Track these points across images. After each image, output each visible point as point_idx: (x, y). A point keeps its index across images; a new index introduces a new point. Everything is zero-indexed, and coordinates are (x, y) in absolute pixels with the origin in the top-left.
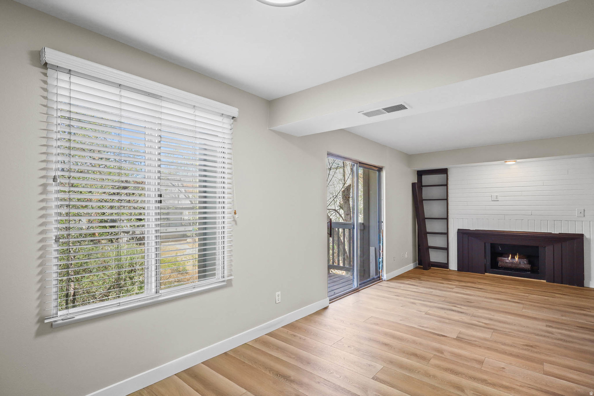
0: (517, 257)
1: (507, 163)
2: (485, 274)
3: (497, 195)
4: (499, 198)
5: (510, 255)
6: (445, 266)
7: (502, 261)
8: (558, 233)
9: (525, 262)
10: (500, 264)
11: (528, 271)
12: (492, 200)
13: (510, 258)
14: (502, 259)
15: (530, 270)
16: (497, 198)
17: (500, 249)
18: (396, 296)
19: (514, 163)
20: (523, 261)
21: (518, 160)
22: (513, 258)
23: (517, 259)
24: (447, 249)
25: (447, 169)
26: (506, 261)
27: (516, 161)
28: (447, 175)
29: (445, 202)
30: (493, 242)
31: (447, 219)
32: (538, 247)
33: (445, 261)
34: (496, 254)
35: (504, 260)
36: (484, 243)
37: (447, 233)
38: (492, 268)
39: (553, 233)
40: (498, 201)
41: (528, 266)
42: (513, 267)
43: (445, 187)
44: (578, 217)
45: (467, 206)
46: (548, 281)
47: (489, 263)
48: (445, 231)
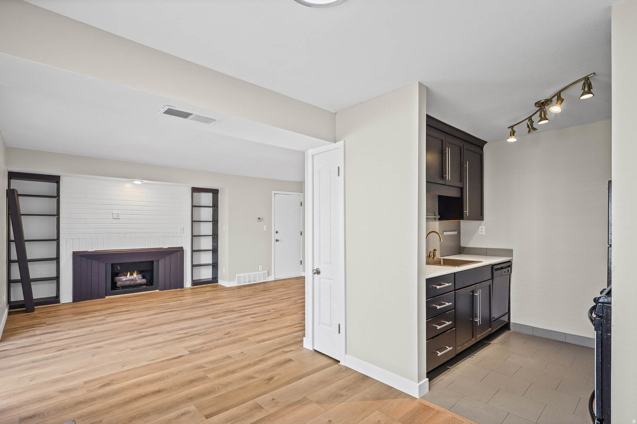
0: (135, 274)
1: (134, 182)
2: (105, 298)
3: (118, 212)
4: (121, 216)
5: (129, 273)
6: (56, 300)
7: (120, 280)
8: (167, 247)
9: (140, 277)
10: (119, 284)
11: (144, 285)
12: (114, 218)
13: (128, 276)
14: (120, 279)
15: (145, 284)
16: (118, 216)
17: (119, 269)
18: (58, 351)
19: (141, 183)
20: (138, 277)
21: (144, 181)
22: (131, 274)
23: (135, 275)
24: (57, 279)
25: (60, 176)
26: (125, 279)
27: (142, 181)
28: (58, 184)
29: (55, 218)
30: (113, 262)
31: (58, 240)
32: (153, 262)
33: (54, 295)
34: (115, 274)
35: (123, 279)
36: (106, 264)
37: (58, 258)
38: (112, 289)
39: (164, 248)
40: (119, 219)
41: (144, 281)
42: (131, 284)
43: (55, 200)
44: (180, 233)
45: (85, 223)
46: (161, 290)
47: (109, 285)
48: (55, 256)
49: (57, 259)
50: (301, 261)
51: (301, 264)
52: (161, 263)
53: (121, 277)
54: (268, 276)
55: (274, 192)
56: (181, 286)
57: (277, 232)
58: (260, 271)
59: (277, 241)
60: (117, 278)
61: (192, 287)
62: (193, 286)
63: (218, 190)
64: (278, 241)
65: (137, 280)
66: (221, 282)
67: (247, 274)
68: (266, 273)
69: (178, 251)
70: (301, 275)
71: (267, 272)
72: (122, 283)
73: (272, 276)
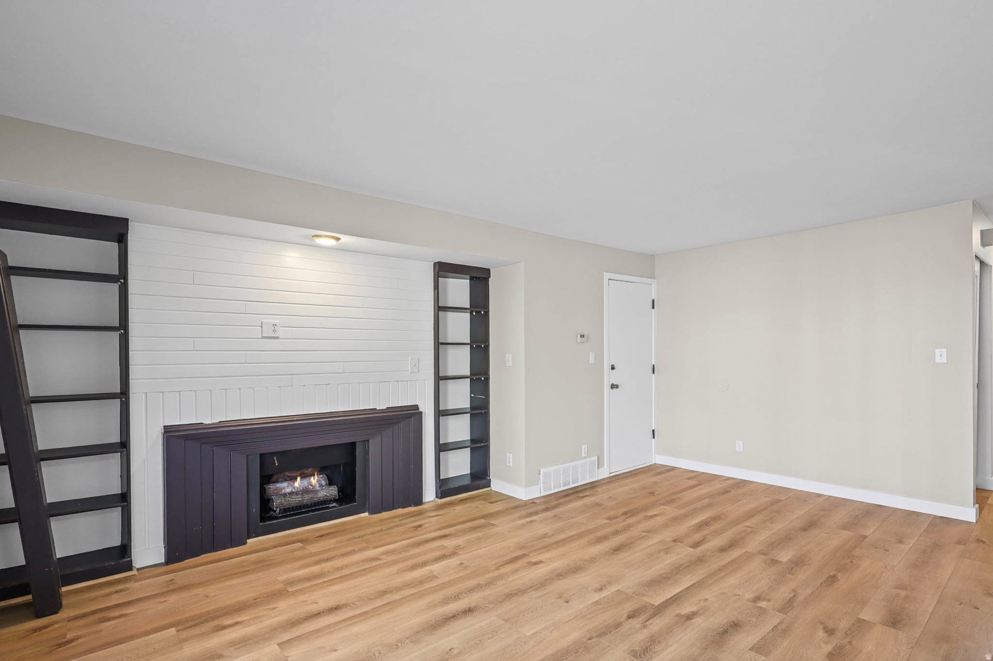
0: (313, 476)
1: (319, 241)
2: (247, 544)
3: (275, 321)
4: (281, 331)
5: (299, 475)
6: (121, 561)
7: (278, 493)
8: (385, 408)
9: (324, 483)
10: (277, 503)
11: (335, 501)
12: (265, 335)
13: (297, 481)
14: (277, 489)
15: (337, 498)
16: (274, 331)
17: (276, 465)
19: (332, 243)
20: (319, 482)
24: (123, 499)
25: (127, 220)
26: (288, 490)
27: (338, 239)
28: (122, 245)
29: (115, 336)
30: (263, 450)
31: (124, 395)
32: (353, 444)
33: (116, 542)
34: (267, 479)
35: (284, 488)
36: (247, 456)
37: (125, 447)
38: (263, 519)
39: (378, 408)
40: (277, 338)
41: (333, 491)
42: (305, 502)
43: (115, 288)
44: (411, 372)
45: (194, 350)
46: (373, 512)
47: (256, 509)
48: (115, 438)
49: (123, 446)
50: (653, 431)
51: (654, 437)
52: (374, 446)
53: (279, 485)
54: (598, 468)
55: (607, 276)
56: (417, 500)
57: (613, 368)
58: (584, 458)
59: (614, 386)
60: (271, 488)
61: (440, 501)
62: (442, 497)
63: (489, 270)
64: (617, 387)
65: (318, 491)
66: (497, 485)
67: (561, 467)
68: (595, 461)
69: (409, 416)
70: (654, 462)
71: (596, 458)
72: (283, 502)
73: (605, 467)
